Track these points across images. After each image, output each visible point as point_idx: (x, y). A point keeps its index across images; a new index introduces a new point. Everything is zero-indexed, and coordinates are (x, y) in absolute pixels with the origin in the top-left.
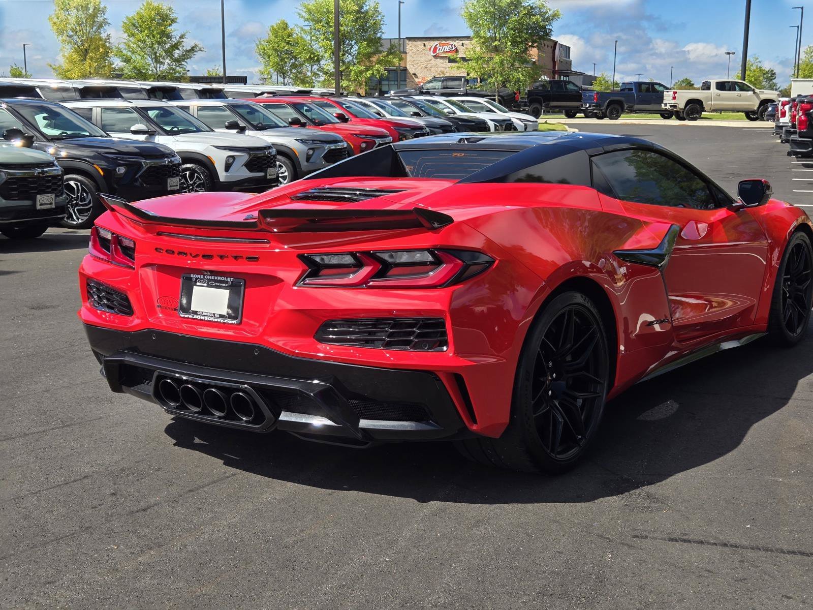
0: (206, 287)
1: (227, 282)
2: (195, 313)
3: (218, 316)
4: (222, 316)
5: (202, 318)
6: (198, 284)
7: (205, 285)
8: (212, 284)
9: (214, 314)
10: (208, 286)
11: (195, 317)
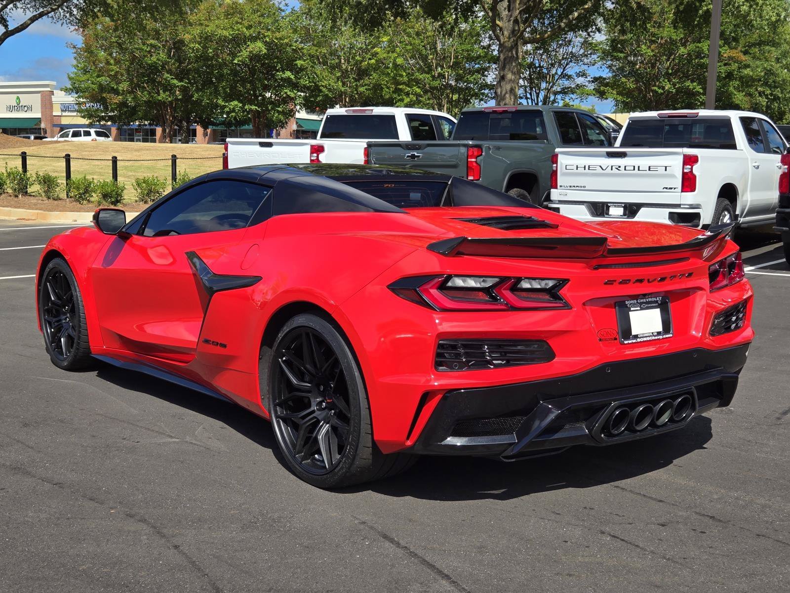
0: (640, 310)
1: (657, 302)
2: (636, 337)
3: (656, 334)
4: (659, 333)
5: (645, 339)
6: (632, 309)
7: (639, 308)
8: (644, 306)
9: (653, 333)
10: (642, 309)
11: (639, 340)
